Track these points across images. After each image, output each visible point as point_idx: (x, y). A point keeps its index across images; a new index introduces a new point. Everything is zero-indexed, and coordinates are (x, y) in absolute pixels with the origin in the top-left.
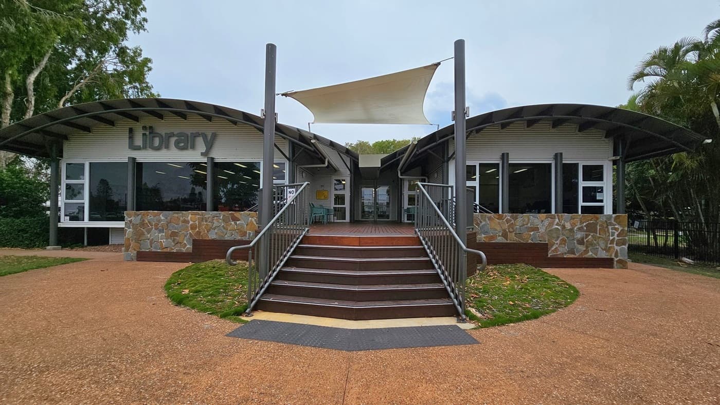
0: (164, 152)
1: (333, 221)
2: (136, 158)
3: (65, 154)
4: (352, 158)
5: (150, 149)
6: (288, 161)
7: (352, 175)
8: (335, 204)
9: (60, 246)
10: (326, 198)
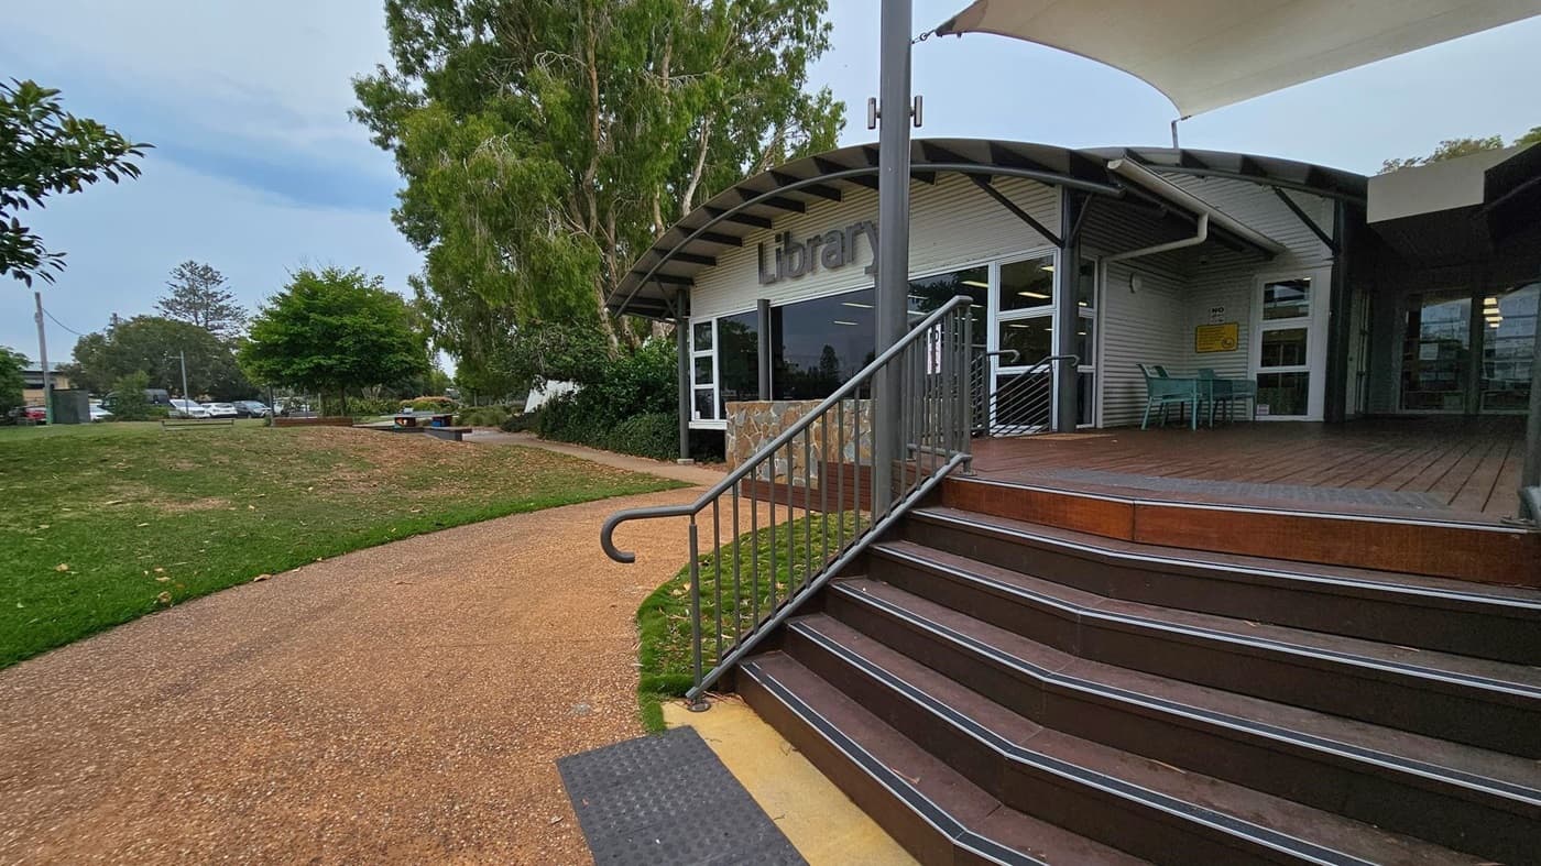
0: (808, 279)
1: (1251, 419)
2: (769, 301)
3: (693, 310)
4: (1341, 196)
5: (788, 279)
6: (1059, 249)
7: (1341, 257)
8: (1264, 363)
9: (692, 460)
10: (1229, 347)
